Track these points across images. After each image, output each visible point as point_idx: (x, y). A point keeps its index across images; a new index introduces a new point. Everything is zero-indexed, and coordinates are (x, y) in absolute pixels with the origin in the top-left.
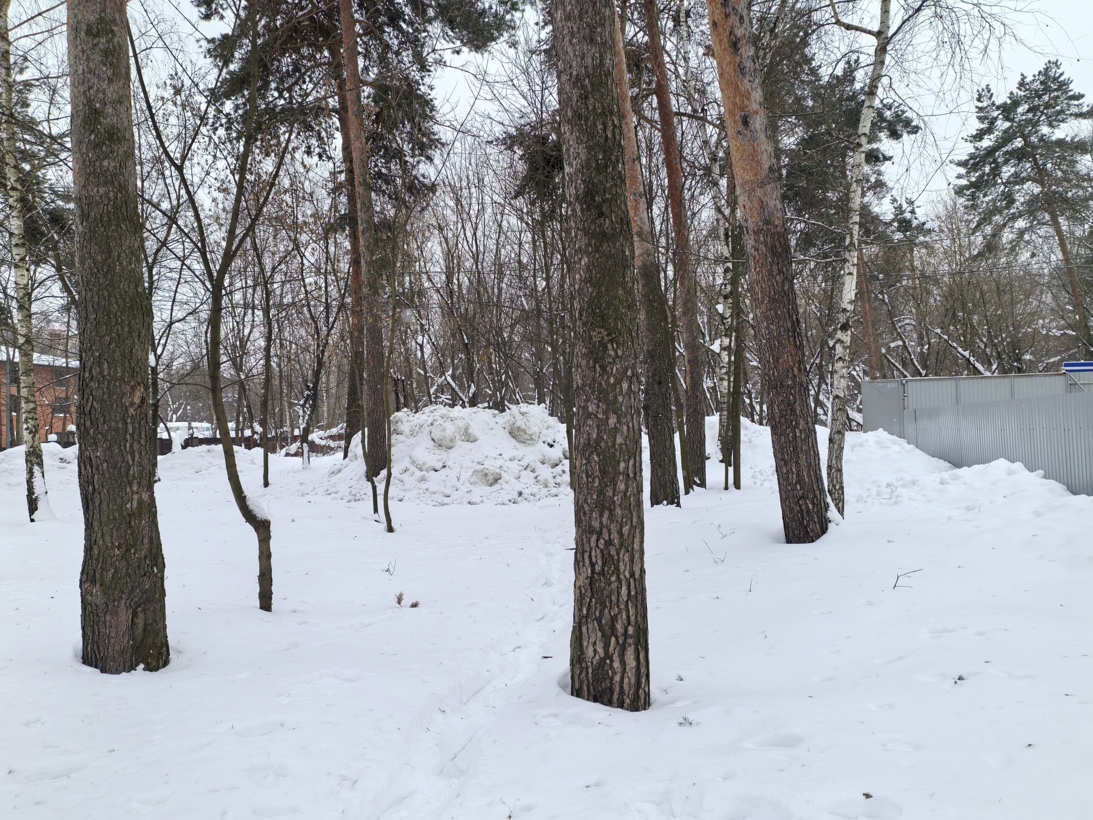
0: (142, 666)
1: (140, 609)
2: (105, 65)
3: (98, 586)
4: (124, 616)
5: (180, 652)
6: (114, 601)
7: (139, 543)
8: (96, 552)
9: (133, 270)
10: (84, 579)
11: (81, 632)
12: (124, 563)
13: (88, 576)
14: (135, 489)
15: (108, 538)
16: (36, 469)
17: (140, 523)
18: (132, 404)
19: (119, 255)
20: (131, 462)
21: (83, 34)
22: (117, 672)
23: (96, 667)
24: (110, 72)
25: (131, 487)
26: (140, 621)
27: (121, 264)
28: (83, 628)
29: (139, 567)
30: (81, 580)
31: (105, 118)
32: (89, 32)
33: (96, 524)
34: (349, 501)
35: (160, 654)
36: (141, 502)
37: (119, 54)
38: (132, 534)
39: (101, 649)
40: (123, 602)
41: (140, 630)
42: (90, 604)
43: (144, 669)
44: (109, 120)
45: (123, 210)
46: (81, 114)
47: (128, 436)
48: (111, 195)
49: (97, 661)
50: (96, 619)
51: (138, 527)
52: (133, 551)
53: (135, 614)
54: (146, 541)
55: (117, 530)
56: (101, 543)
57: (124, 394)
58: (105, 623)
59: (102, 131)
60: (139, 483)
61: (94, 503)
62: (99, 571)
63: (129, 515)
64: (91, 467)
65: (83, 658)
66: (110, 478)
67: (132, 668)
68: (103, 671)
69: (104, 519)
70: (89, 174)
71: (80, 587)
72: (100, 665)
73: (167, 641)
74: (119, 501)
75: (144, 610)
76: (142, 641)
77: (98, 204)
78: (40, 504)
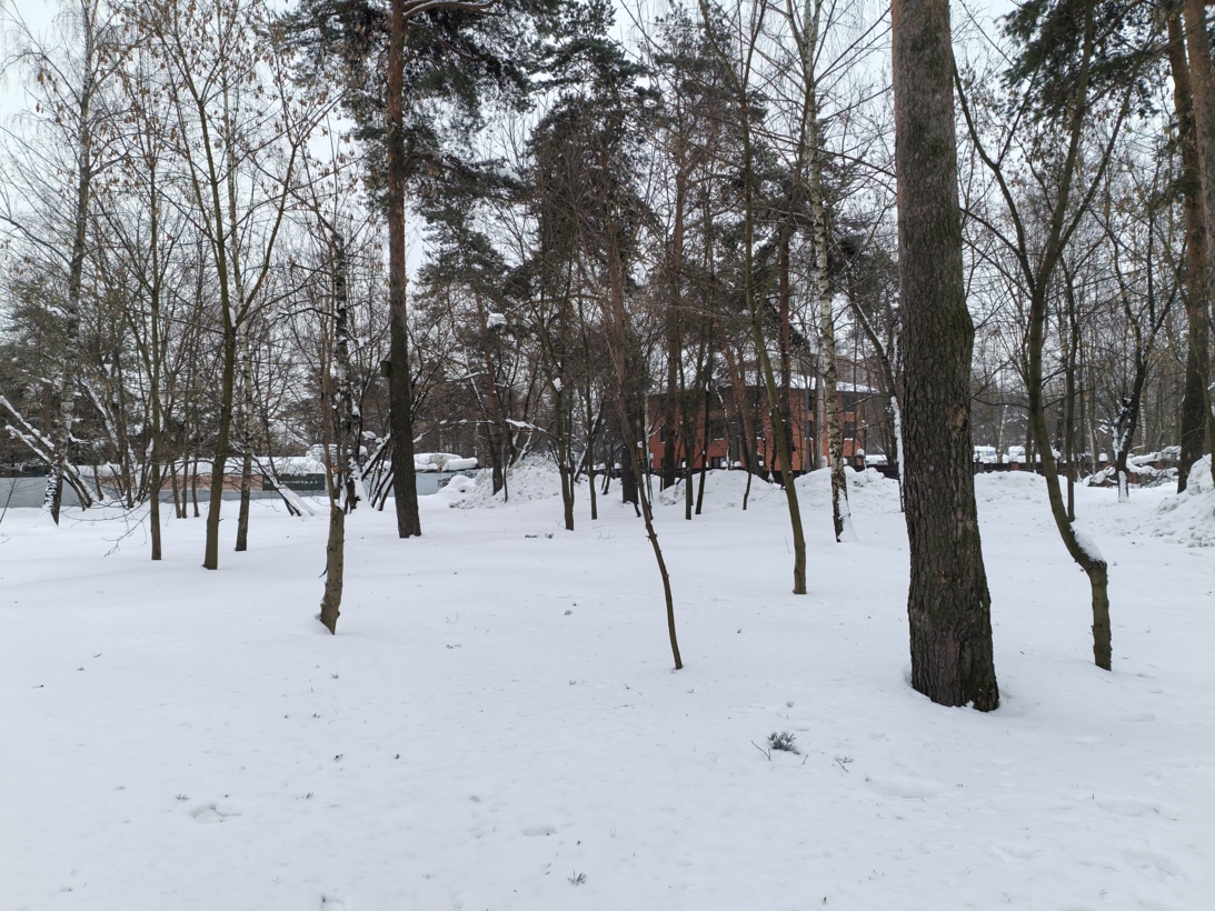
0: (971, 703)
1: (967, 643)
2: (929, 77)
3: (926, 613)
4: (952, 648)
5: (1009, 697)
6: (942, 630)
7: (965, 574)
8: (924, 579)
9: (955, 286)
10: (912, 604)
11: (910, 656)
12: (950, 593)
13: (917, 601)
14: (959, 516)
15: (934, 566)
16: (841, 491)
17: (965, 553)
18: (955, 427)
19: (942, 273)
20: (954, 488)
21: (908, 51)
22: (948, 704)
23: (927, 695)
24: (933, 84)
25: (955, 514)
26: (967, 656)
27: (943, 282)
28: (912, 653)
29: (965, 598)
30: (909, 605)
31: (929, 133)
32: (913, 48)
33: (922, 550)
34: (1192, 546)
35: (990, 694)
36: (965, 530)
37: (943, 61)
38: (958, 563)
39: (931, 677)
40: (951, 632)
41: (968, 665)
42: (919, 630)
43: (974, 707)
44: (932, 133)
45: (946, 225)
46: (906, 135)
47: (952, 461)
48: (934, 212)
49: (927, 689)
50: (925, 647)
51: (964, 557)
52: (959, 581)
53: (962, 647)
54: (972, 572)
55: (944, 558)
56: (928, 569)
57: (947, 418)
58: (934, 651)
59: (927, 146)
60: (963, 511)
61: (920, 529)
62: (926, 598)
63: (955, 544)
64: (917, 491)
65: (913, 683)
66: (935, 504)
67: (961, 703)
68: (934, 699)
69: (930, 546)
70: (913, 195)
71: (909, 611)
72: (930, 693)
73: (996, 683)
74: (944, 528)
75: (971, 645)
76: (971, 677)
77: (921, 224)
78: (844, 526)
